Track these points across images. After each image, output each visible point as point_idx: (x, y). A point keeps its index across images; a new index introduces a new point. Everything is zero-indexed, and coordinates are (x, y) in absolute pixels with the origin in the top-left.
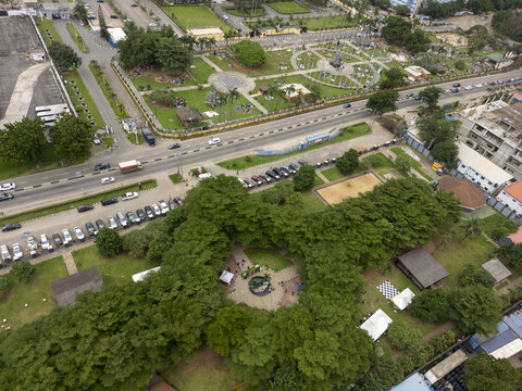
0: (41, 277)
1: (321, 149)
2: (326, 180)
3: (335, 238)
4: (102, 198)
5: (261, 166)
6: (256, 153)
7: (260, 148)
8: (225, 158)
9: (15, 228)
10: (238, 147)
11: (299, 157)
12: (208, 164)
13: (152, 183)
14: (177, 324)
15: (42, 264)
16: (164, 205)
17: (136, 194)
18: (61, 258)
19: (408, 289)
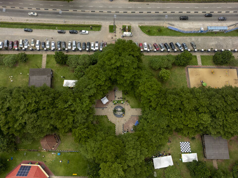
0: (31, 62)
1: (213, 38)
2: (200, 63)
3: (167, 113)
4: (71, 28)
5: (166, 37)
6: (167, 26)
7: (173, 23)
8: (147, 23)
9: (29, 31)
10: (160, 17)
11: (193, 39)
12: (135, 25)
13: (98, 27)
14: (60, 121)
15: (34, 55)
16: (97, 45)
17: (87, 32)
18: (42, 55)
19: (196, 154)
